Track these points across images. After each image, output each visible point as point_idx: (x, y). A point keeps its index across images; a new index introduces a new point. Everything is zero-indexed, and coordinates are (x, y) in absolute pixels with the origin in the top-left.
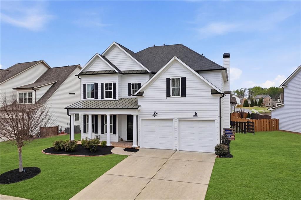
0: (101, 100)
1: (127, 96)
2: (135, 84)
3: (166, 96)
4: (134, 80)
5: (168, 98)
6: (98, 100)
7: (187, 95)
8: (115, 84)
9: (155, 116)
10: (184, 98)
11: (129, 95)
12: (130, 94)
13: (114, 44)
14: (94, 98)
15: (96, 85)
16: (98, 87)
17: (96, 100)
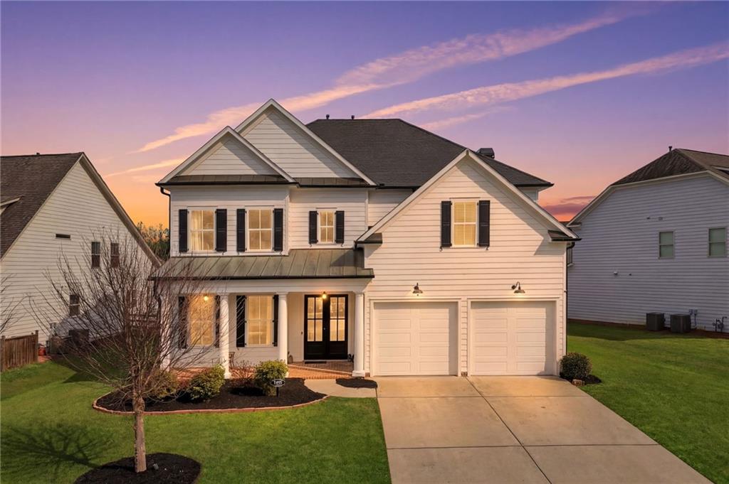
1: (306, 245)
2: (328, 213)
3: (439, 245)
4: (327, 203)
5: (445, 250)
6: (225, 254)
7: (491, 244)
8: (279, 213)
9: (420, 294)
10: (484, 249)
11: (310, 242)
12: (313, 239)
13: (272, 105)
14: (214, 250)
15: (222, 214)
16: (228, 218)
17: (221, 254)
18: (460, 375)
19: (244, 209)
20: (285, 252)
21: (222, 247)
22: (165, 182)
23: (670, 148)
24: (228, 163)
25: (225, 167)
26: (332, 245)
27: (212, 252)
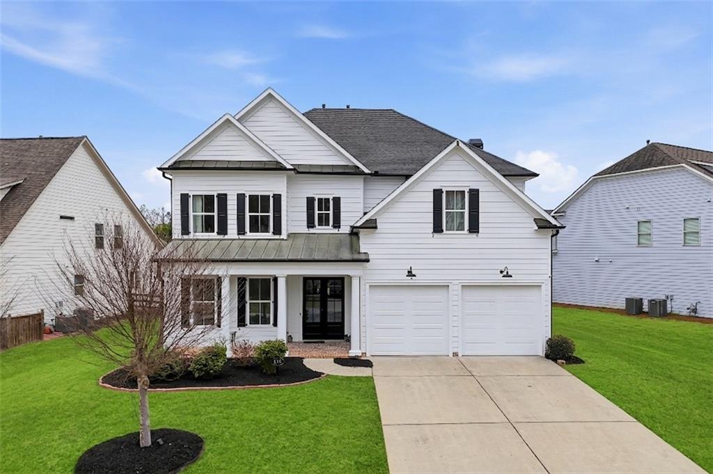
0: (236, 237)
1: (304, 229)
2: (325, 199)
3: (431, 230)
4: (324, 189)
5: (436, 235)
6: (226, 237)
7: (481, 230)
8: (277, 198)
12: (310, 224)
13: (270, 93)
14: (215, 233)
15: (223, 198)
16: (229, 203)
17: (221, 237)
18: (451, 355)
19: (244, 194)
20: (284, 236)
21: (223, 230)
22: (166, 166)
23: (648, 142)
24: (229, 149)
25: (225, 153)
26: (329, 229)
27: (214, 235)
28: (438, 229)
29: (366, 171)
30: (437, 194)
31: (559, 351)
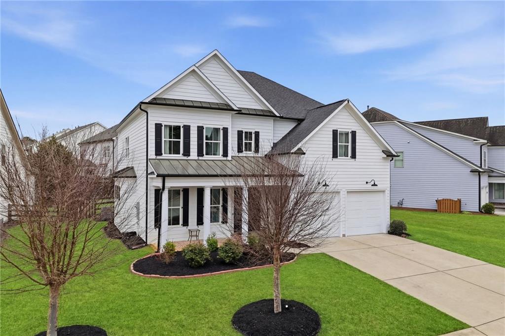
0: (196, 158)
1: (236, 153)
2: (250, 132)
3: (332, 156)
4: (249, 125)
5: (334, 159)
6: (189, 158)
7: (357, 157)
8: (226, 130)
10: (353, 160)
11: (238, 152)
12: (240, 150)
13: (216, 54)
14: (181, 155)
15: (187, 129)
16: (191, 132)
17: (185, 158)
18: (341, 236)
19: (203, 126)
20: (229, 158)
21: (187, 153)
22: (147, 101)
23: (368, 106)
24: (192, 92)
25: (188, 95)
26: (251, 154)
27: (180, 156)
28: (335, 155)
29: (278, 115)
30: (335, 133)
31: (397, 229)
